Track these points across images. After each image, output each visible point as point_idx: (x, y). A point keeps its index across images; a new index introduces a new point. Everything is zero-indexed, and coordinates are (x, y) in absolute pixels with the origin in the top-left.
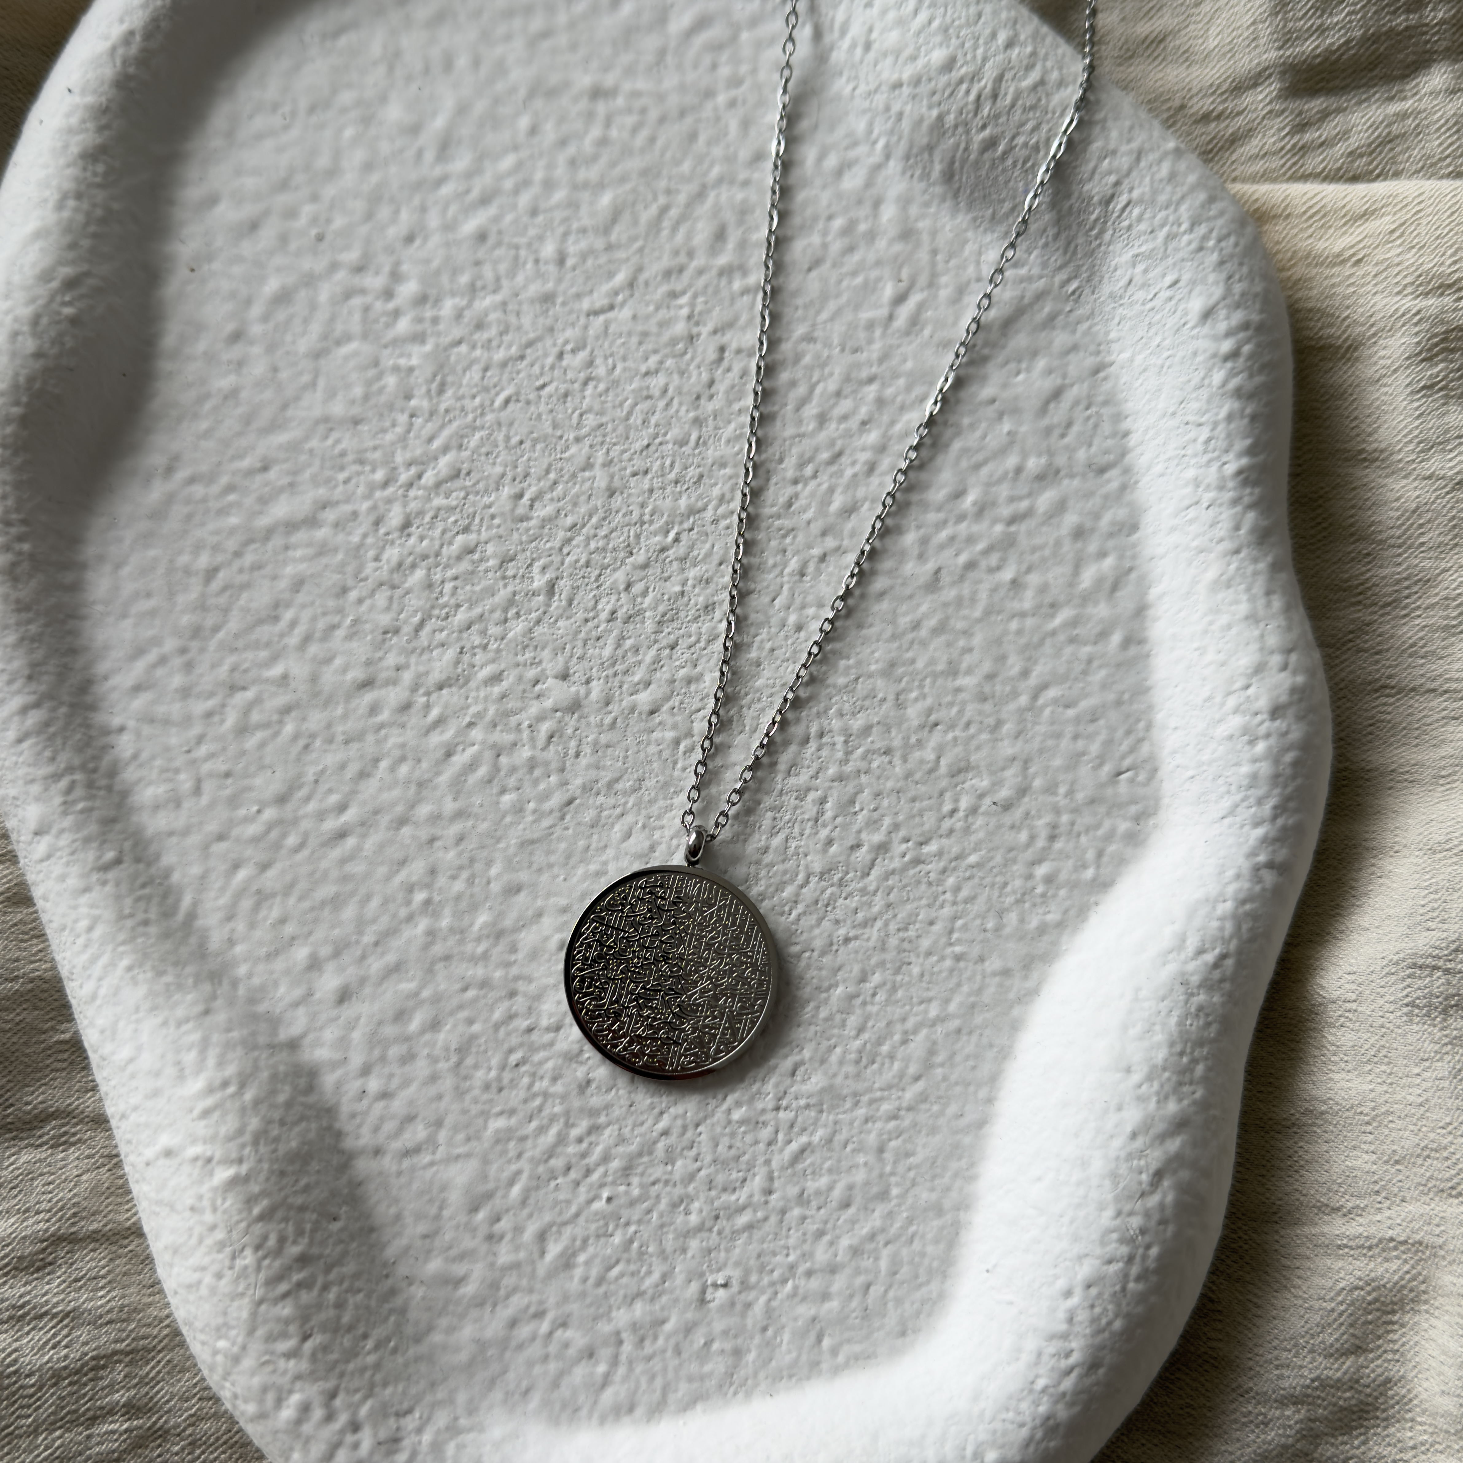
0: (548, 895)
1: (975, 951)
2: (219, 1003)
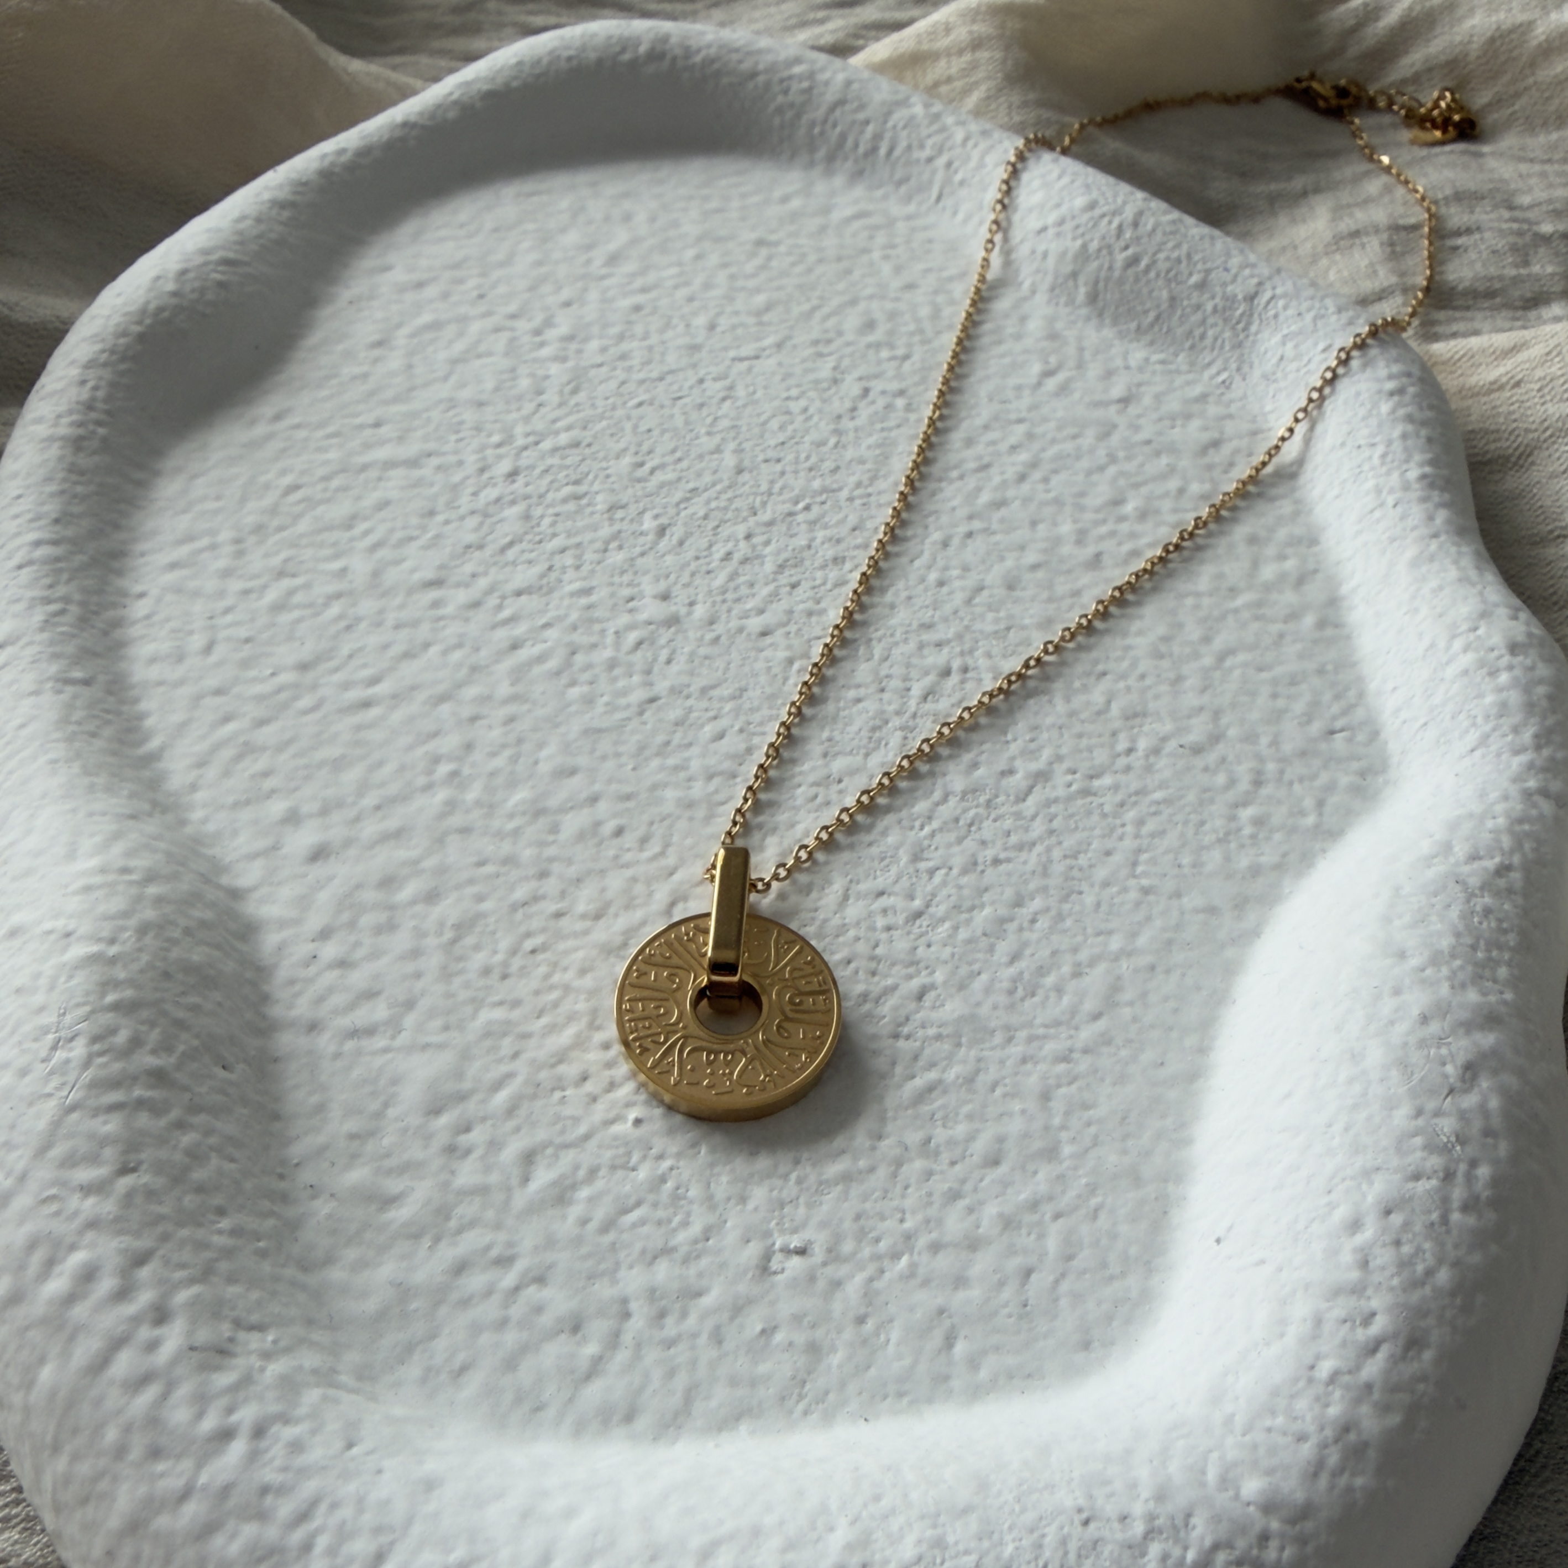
0: (610, 781)
1: (1169, 885)
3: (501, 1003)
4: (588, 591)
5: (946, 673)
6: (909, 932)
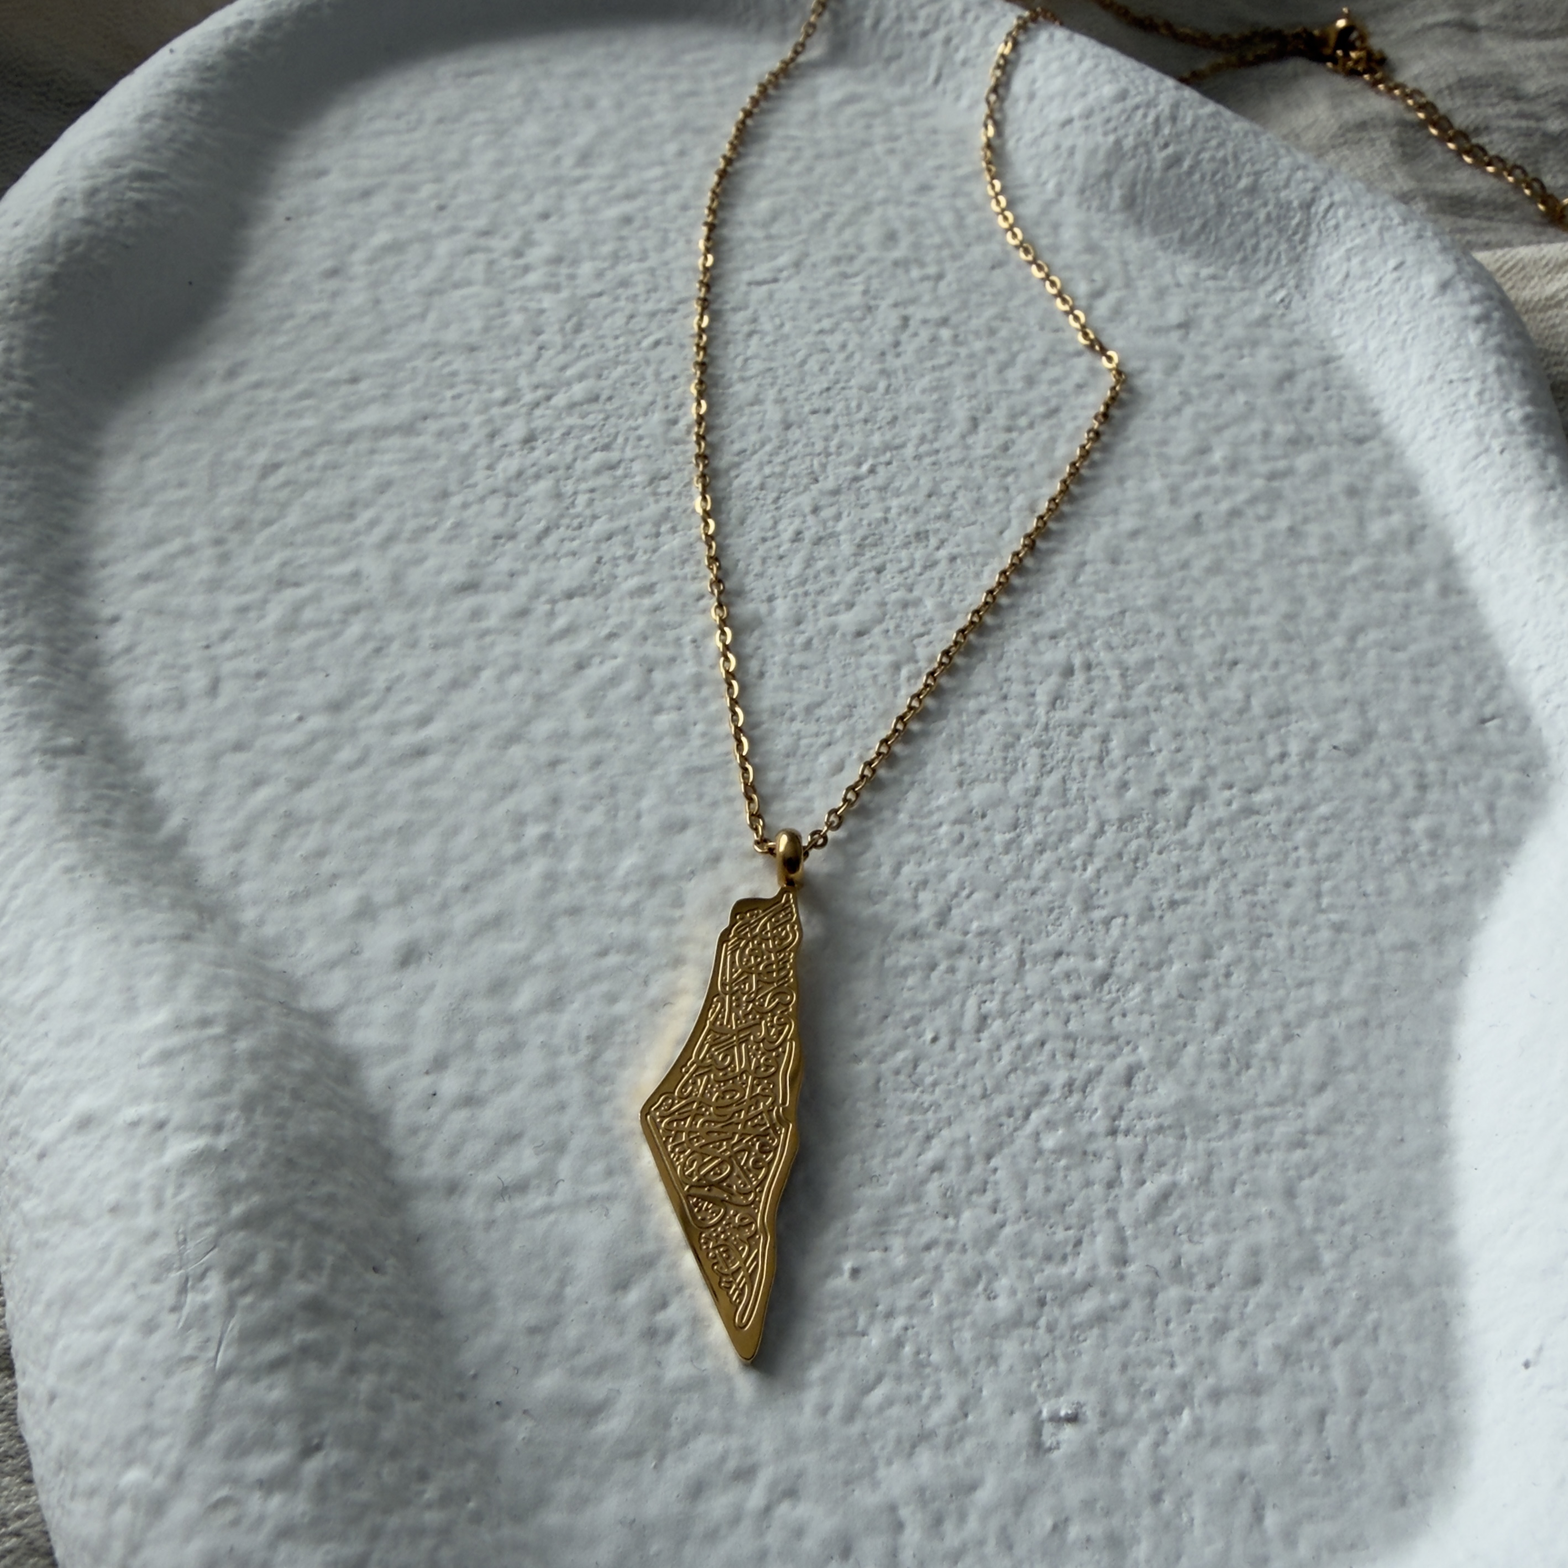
1: (1359, 920)
4: (648, 589)
5: (1069, 672)
6: (1099, 1001)
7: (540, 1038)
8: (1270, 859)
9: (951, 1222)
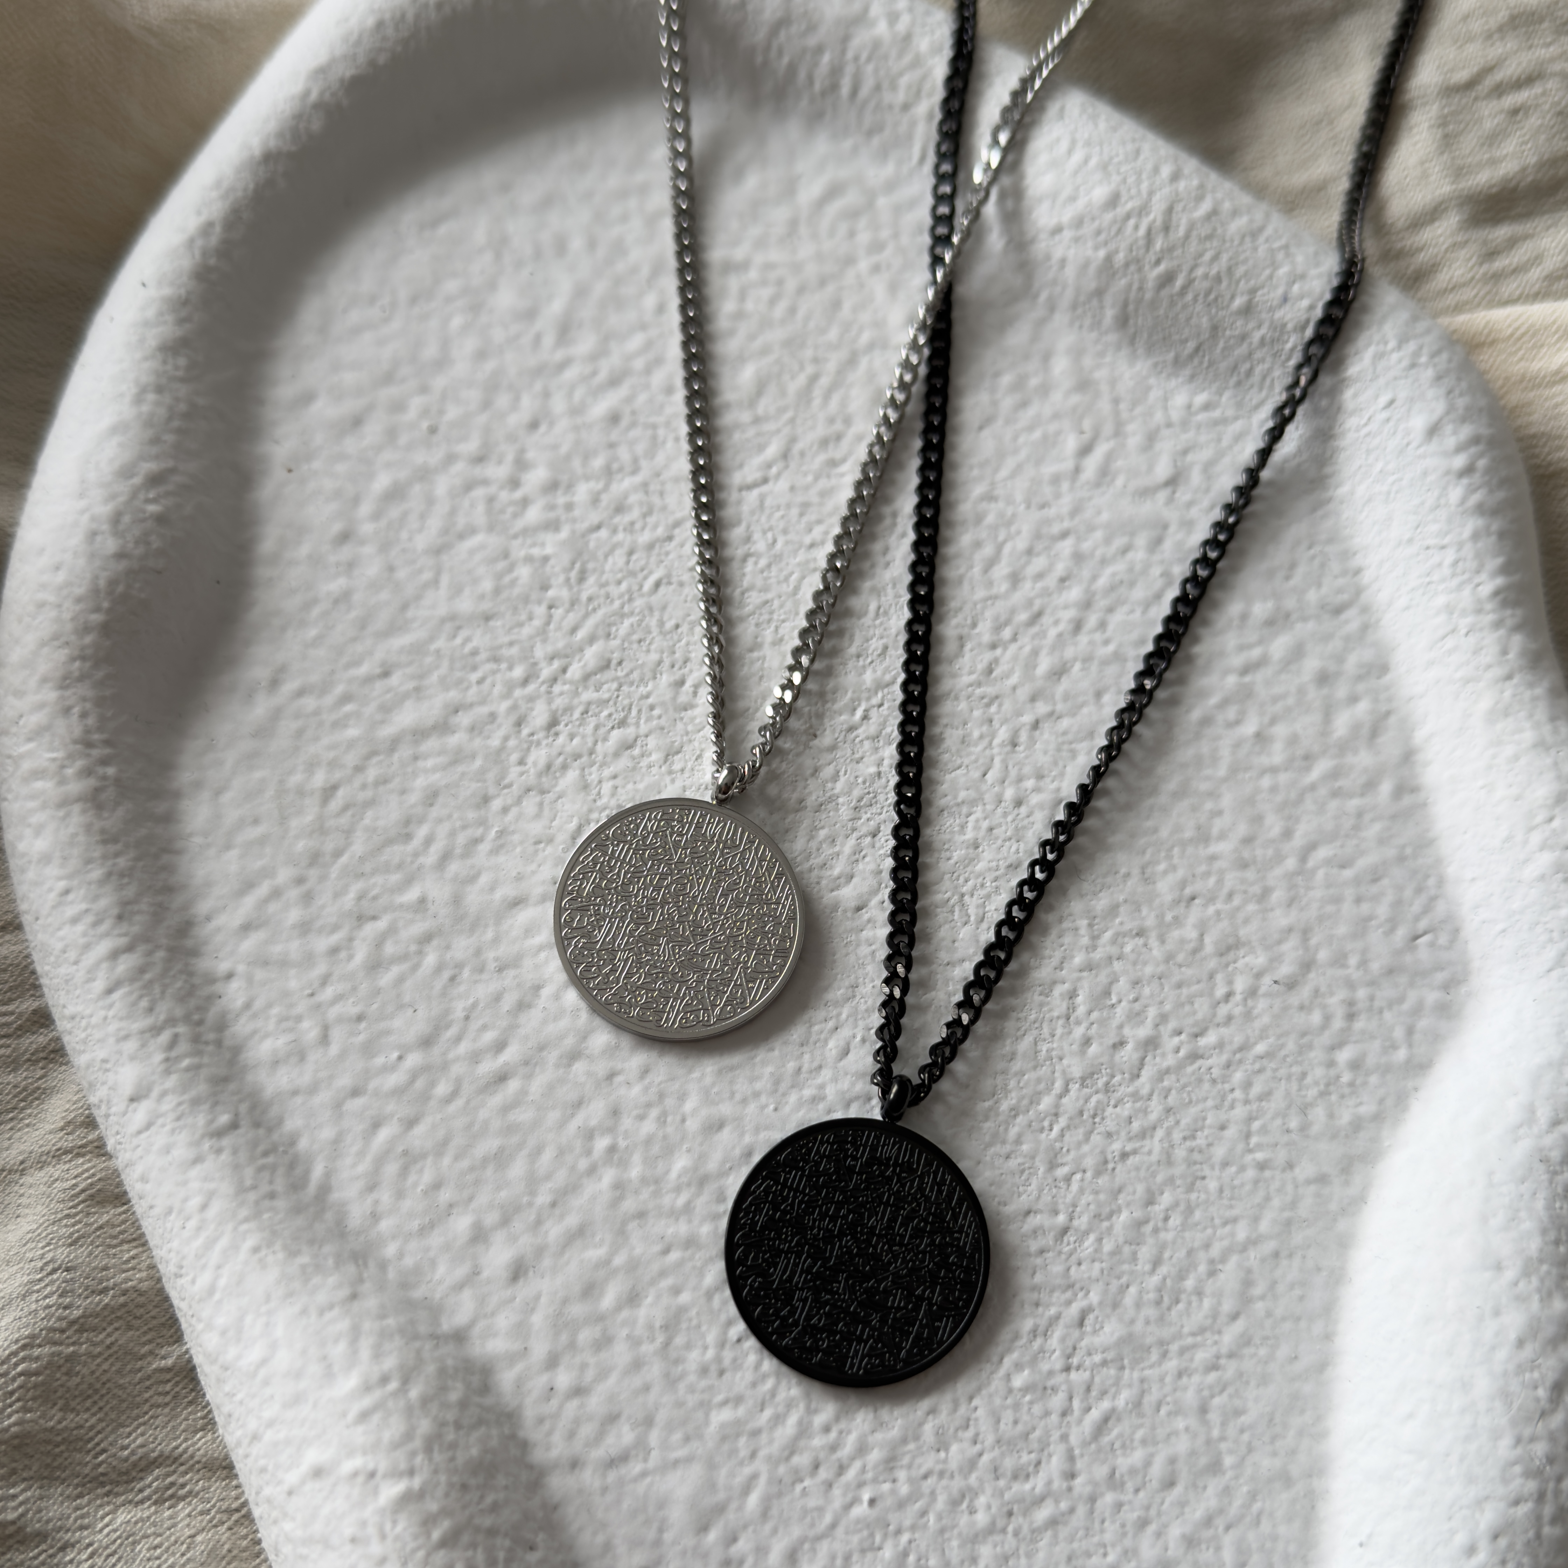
1: (1281, 1156)
2: (367, 1287)
3: (725, 1403)
6: (1060, 1253)
7: (624, 1332)
8: (1210, 1103)
9: (942, 1454)
